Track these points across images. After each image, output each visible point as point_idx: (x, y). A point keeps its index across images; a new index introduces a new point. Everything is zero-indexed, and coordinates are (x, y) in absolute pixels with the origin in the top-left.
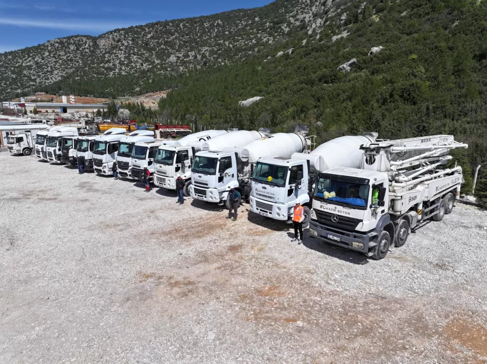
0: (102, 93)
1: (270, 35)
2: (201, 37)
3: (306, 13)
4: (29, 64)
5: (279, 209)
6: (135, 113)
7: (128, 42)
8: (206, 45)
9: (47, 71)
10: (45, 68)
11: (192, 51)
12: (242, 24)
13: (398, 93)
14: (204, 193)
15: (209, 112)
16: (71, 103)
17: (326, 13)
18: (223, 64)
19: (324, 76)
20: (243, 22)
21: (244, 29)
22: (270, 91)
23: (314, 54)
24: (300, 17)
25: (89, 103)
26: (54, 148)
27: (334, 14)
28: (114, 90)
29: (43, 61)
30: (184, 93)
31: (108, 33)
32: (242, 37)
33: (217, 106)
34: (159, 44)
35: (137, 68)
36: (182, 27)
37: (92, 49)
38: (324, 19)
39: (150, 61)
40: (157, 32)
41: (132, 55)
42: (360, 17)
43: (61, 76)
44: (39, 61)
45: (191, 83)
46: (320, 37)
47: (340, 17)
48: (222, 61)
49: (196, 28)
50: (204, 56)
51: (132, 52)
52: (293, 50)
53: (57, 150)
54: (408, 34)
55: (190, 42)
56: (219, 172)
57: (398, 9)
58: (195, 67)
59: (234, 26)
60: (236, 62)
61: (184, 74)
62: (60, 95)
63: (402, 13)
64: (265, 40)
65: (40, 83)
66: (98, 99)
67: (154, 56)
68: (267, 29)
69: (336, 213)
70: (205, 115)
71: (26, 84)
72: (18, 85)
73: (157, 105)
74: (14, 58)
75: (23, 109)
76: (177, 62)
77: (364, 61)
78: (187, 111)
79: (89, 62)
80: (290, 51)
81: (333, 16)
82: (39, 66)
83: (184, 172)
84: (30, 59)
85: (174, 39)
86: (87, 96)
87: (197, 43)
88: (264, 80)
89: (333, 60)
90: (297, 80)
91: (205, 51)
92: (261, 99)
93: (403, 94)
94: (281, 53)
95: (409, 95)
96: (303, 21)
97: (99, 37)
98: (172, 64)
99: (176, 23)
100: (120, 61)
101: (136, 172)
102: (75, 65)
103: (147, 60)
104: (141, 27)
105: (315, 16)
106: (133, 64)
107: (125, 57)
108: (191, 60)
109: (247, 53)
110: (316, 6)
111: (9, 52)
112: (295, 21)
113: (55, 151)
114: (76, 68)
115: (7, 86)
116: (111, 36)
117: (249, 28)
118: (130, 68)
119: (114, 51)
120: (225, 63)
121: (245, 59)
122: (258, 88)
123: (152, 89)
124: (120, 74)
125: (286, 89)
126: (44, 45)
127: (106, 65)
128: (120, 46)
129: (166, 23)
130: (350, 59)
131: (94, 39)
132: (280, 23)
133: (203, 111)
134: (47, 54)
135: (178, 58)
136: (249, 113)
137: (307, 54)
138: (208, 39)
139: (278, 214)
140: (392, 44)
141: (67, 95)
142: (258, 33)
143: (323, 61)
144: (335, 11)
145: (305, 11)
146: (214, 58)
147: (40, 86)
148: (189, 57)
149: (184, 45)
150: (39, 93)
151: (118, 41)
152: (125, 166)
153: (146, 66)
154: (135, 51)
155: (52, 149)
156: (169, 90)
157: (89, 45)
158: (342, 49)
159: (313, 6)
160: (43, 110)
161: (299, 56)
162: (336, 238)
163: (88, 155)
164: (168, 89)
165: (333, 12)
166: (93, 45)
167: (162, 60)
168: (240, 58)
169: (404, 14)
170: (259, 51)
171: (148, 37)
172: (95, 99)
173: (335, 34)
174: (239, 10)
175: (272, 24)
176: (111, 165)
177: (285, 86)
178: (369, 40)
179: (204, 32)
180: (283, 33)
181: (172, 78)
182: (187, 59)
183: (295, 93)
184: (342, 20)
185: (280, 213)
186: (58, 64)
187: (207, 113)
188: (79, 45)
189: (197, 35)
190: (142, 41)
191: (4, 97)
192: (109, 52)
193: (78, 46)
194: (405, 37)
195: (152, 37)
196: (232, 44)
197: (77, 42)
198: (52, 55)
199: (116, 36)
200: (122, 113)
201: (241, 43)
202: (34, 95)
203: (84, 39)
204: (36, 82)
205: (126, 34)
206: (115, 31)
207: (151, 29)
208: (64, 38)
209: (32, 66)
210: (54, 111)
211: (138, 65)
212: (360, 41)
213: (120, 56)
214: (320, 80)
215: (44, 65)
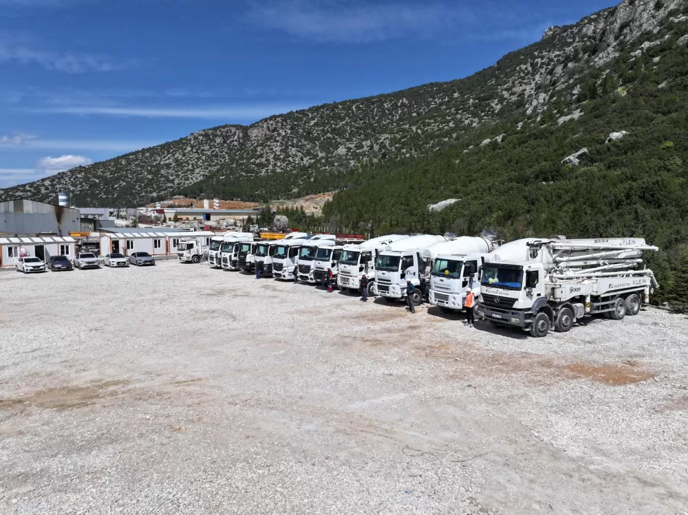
0: (252, 196)
1: (475, 115)
2: (379, 121)
3: (526, 84)
4: (167, 162)
5: (454, 298)
6: (295, 220)
7: (285, 131)
8: (386, 133)
9: (188, 170)
10: (185, 166)
11: (367, 140)
12: (435, 102)
13: (638, 193)
14: (387, 289)
15: (388, 219)
16: (214, 209)
17: (554, 83)
18: (408, 155)
19: (541, 172)
20: (436, 100)
21: (437, 109)
22: (469, 191)
23: (532, 142)
24: (518, 89)
25: (235, 208)
26: (230, 254)
27: (564, 86)
28: (266, 192)
29: (184, 158)
30: (356, 195)
31: (261, 121)
32: (435, 120)
33: (399, 212)
34: (325, 133)
35: (296, 164)
36: (354, 109)
37: (241, 141)
38: (549, 93)
39: (313, 154)
40: (323, 117)
41: (290, 147)
42: (600, 91)
43: (203, 175)
44: (179, 158)
45: (364, 182)
46: (541, 118)
47: (572, 91)
48: (407, 152)
49: (373, 110)
50: (382, 146)
51: (290, 143)
52: (504, 136)
53: (233, 256)
54: (664, 114)
55: (365, 129)
56: (402, 269)
57: (654, 78)
58: (371, 160)
59: (425, 105)
60: (427, 152)
61: (355, 170)
62: (202, 199)
63: (659, 84)
64: (467, 122)
65: (178, 184)
66: (247, 203)
67: (317, 148)
68: (470, 107)
69: (498, 295)
70: (384, 223)
71: (162, 187)
72: (153, 188)
73: (321, 211)
74: (152, 155)
75: (163, 215)
76: (347, 155)
77: (597, 151)
78: (360, 217)
79: (238, 157)
80: (499, 139)
81: (563, 89)
82: (179, 163)
83: (367, 272)
84: (169, 156)
85: (344, 125)
86: (233, 200)
87: (374, 130)
88: (462, 177)
89: (555, 151)
90: (505, 177)
91: (384, 140)
92: (456, 202)
93: (644, 194)
94: (487, 141)
95: (652, 196)
96: (522, 94)
97: (250, 127)
98: (340, 157)
99: (347, 105)
100: (276, 155)
101: (319, 274)
102: (220, 161)
103: (308, 153)
104: (302, 112)
105: (539, 88)
106: (291, 159)
107: (281, 151)
108: (365, 152)
109: (442, 140)
110: (541, 74)
111: (147, 149)
112: (510, 95)
113: (230, 256)
114: (221, 165)
115: (142, 189)
116: (265, 125)
117: (444, 107)
118: (287, 164)
119: (269, 143)
120: (411, 155)
121: (438, 148)
122: (453, 187)
123: (314, 190)
124: (274, 171)
125: (490, 189)
126: (186, 138)
127: (258, 161)
128: (276, 137)
129: (335, 105)
130: (580, 149)
131: (245, 130)
132: (488, 100)
133: (381, 217)
134: (189, 149)
135: (349, 149)
136: (440, 219)
137: (521, 143)
138: (388, 123)
139: (454, 303)
140: (639, 128)
141: (210, 198)
142: (457, 113)
143: (543, 151)
144: (566, 82)
145: (525, 81)
146: (396, 148)
147: (179, 188)
148: (363, 147)
149: (357, 132)
150: (177, 196)
151: (273, 131)
152: (307, 269)
153: (307, 161)
154: (295, 142)
155: (227, 255)
156: (337, 191)
157: (238, 137)
158: (570, 135)
159: (537, 74)
160: (184, 217)
161: (511, 146)
162: (498, 316)
163: (267, 260)
164: (334, 190)
165: (563, 83)
166: (244, 136)
167: (328, 152)
168: (432, 147)
169: (663, 85)
170: (457, 138)
171: (311, 124)
172: (242, 203)
173: (562, 114)
174: (431, 84)
175: (477, 101)
176: (292, 268)
177: (488, 185)
178: (608, 123)
179: (384, 115)
180: (493, 112)
181: (340, 175)
182: (361, 151)
183: (502, 193)
184: (574, 95)
185: (455, 302)
186: (201, 161)
187: (386, 219)
188: (227, 137)
189: (374, 119)
190: (304, 129)
191: (137, 202)
192: (262, 145)
193: (225, 138)
194: (660, 117)
195: (316, 124)
196: (421, 129)
197: (224, 133)
198: (194, 150)
199: (272, 124)
200: (279, 220)
201: (434, 127)
202: (171, 199)
203: (233, 130)
204: (174, 184)
205: (283, 121)
206: (271, 118)
207: (314, 114)
208: (210, 129)
209: (171, 164)
210: (195, 218)
211: (297, 159)
212: (596, 125)
213: (274, 149)
214: (537, 177)
215: (184, 162)
